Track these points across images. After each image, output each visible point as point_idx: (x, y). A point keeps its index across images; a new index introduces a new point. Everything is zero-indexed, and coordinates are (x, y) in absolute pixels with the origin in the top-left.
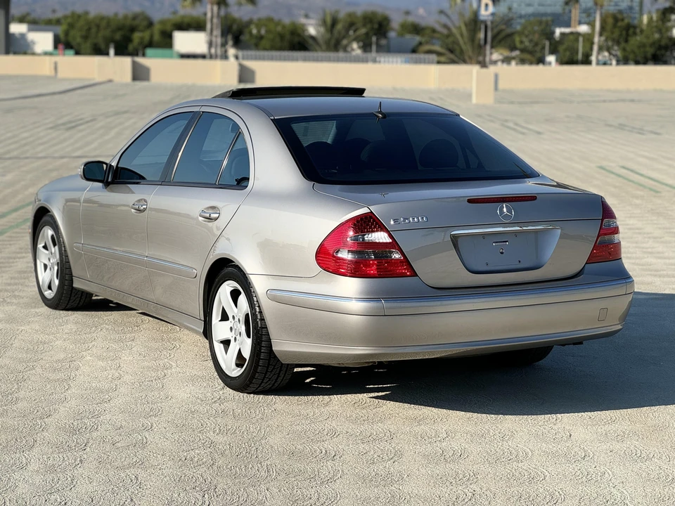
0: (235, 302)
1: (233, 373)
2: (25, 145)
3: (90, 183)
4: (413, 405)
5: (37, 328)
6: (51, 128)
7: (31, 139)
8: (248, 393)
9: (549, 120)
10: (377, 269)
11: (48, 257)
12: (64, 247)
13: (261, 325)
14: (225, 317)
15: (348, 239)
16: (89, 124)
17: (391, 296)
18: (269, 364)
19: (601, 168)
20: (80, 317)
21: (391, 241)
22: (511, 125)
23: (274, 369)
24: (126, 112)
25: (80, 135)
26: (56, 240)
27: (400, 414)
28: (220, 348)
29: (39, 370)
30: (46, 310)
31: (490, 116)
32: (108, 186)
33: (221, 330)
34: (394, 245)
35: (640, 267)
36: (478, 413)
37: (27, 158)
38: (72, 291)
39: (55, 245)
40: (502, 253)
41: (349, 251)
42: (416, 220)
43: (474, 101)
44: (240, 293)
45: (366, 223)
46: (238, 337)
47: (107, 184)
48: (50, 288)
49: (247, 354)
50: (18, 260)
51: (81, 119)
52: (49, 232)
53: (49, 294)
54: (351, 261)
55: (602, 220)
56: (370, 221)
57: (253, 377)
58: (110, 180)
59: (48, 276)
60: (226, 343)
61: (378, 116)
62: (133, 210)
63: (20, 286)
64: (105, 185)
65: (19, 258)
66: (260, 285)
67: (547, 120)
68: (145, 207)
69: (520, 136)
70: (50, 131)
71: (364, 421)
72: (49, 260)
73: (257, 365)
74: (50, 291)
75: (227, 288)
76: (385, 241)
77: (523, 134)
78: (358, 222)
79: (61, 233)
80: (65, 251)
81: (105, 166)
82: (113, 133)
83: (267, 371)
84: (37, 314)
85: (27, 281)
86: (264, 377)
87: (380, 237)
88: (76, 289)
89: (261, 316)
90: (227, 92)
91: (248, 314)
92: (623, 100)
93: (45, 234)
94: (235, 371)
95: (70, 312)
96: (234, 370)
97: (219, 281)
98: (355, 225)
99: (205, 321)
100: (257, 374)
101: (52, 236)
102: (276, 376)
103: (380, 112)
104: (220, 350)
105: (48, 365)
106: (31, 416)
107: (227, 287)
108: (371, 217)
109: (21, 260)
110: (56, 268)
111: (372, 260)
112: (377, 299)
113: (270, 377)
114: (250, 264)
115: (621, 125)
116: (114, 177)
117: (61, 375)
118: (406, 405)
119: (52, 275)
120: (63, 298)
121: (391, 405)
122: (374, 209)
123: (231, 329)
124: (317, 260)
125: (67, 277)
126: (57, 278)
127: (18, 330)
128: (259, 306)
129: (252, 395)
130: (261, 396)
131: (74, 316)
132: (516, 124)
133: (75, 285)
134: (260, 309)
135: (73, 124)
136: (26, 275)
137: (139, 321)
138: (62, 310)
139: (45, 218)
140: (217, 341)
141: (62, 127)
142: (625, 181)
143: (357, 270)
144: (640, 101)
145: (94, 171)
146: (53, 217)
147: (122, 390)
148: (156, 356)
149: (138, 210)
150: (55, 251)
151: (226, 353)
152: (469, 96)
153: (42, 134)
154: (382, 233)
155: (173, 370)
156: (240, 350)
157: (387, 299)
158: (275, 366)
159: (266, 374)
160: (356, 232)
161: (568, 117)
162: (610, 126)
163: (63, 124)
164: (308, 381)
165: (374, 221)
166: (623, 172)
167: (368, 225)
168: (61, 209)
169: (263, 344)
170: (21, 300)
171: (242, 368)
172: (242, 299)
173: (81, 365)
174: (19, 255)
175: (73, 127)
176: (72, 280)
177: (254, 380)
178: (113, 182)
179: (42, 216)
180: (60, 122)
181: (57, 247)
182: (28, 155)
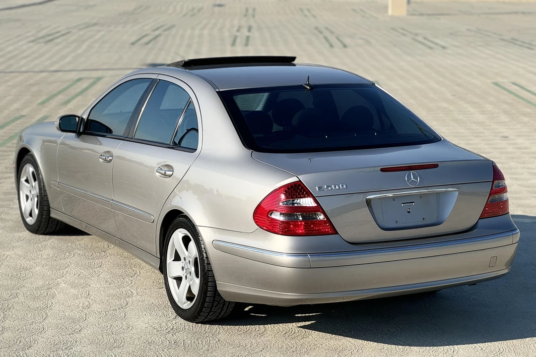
0: (186, 246)
1: (184, 305)
2: (10, 59)
3: (65, 134)
4: (334, 336)
5: (20, 253)
6: (32, 41)
7: (15, 53)
8: (196, 323)
9: (453, 34)
10: (304, 228)
11: (30, 190)
12: (43, 182)
13: (207, 267)
14: (177, 258)
15: (281, 204)
16: (64, 37)
17: (316, 252)
18: (214, 301)
19: (496, 84)
20: (56, 242)
21: (316, 205)
22: (420, 39)
23: (218, 304)
24: (95, 25)
25: (57, 48)
26: (36, 176)
27: (323, 345)
28: (173, 282)
29: (21, 298)
30: (27, 234)
31: (403, 29)
32: (80, 135)
33: (174, 268)
34: (319, 209)
35: (527, 189)
36: (389, 344)
37: (11, 72)
38: (49, 219)
39: (35, 180)
40: (409, 212)
41: (281, 214)
42: (337, 187)
43: (390, 12)
44: (190, 240)
45: (296, 190)
46: (188, 276)
47: (79, 134)
48: (31, 215)
49: (195, 291)
50: (4, 180)
51: (58, 32)
52: (30, 169)
53: (30, 221)
54: (283, 222)
55: (493, 182)
56: (298, 188)
57: (201, 311)
58: (81, 130)
59: (29, 205)
60: (179, 279)
61: (306, 88)
62: (100, 159)
63: (6, 209)
64: (77, 135)
65: (5, 178)
66: (207, 235)
67: (451, 34)
68: (111, 158)
69: (429, 51)
70: (32, 44)
71: (293, 352)
72: (30, 192)
73: (204, 301)
74: (31, 218)
75: (179, 235)
76: (311, 205)
77: (431, 48)
78: (288, 189)
79: (40, 171)
80: (44, 186)
81: (77, 119)
82: (84, 46)
83: (212, 306)
84: (20, 239)
85: (11, 203)
86: (210, 311)
87: (308, 202)
88: (52, 218)
89: (207, 261)
90: (180, 62)
91: (197, 258)
92: (516, 13)
93: (27, 170)
94: (186, 304)
95: (48, 237)
96: (184, 303)
97: (173, 228)
98: (286, 191)
99: (161, 259)
100: (204, 309)
101: (33, 173)
102: (220, 310)
103: (308, 85)
104: (174, 286)
105: (29, 293)
106: (15, 347)
107: (179, 233)
108: (299, 185)
109: (7, 180)
110: (36, 199)
111: (301, 221)
112: (305, 255)
113: (215, 311)
114: (198, 217)
115: (513, 39)
116: (85, 128)
117: (39, 304)
118: (329, 335)
119: (33, 205)
120: (42, 225)
121: (315, 335)
122: (302, 178)
123: (183, 268)
124: (254, 219)
125: (45, 208)
126: (37, 208)
127: (4, 255)
128: (206, 253)
129: (200, 325)
130: (208, 326)
131: (51, 241)
132: (425, 38)
133: (53, 215)
134: (207, 255)
135: (50, 38)
136: (11, 196)
137: (106, 246)
138: (41, 234)
139: (26, 157)
140: (171, 277)
141: (41, 40)
142: (516, 98)
143: (286, 230)
144: (530, 13)
145: (68, 124)
146: (33, 156)
147: (91, 319)
148: (120, 283)
149: (105, 160)
150: (35, 185)
151: (179, 289)
152: (386, 7)
153: (24, 47)
154: (309, 198)
155: (134, 298)
156: (190, 286)
157: (312, 254)
158: (219, 302)
159: (211, 308)
160: (287, 197)
161: (469, 30)
162: (504, 40)
163: (43, 37)
164: (247, 309)
165: (302, 188)
166: (514, 88)
167: (297, 192)
168: (40, 150)
169: (210, 284)
170: (7, 223)
171: (191, 302)
172: (192, 244)
173: (57, 293)
174: (5, 176)
175: (51, 40)
176: (49, 211)
177: (202, 313)
178: (84, 133)
179: (24, 156)
180: (41, 34)
181: (37, 182)
182: (13, 69)
